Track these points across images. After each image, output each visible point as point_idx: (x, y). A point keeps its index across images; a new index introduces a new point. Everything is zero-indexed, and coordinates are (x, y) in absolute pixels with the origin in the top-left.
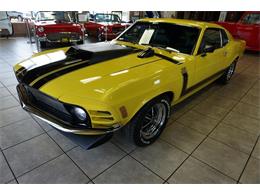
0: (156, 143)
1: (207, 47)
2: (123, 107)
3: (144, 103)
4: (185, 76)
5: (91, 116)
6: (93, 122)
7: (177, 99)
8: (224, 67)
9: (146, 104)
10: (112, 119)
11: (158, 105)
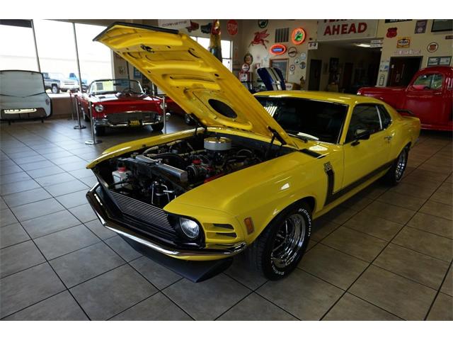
0: (294, 275)
1: (359, 131)
2: (250, 219)
3: (275, 213)
4: (330, 174)
5: (206, 231)
6: (207, 240)
7: (320, 208)
8: (390, 160)
9: (278, 215)
10: (234, 235)
11: (294, 217)
